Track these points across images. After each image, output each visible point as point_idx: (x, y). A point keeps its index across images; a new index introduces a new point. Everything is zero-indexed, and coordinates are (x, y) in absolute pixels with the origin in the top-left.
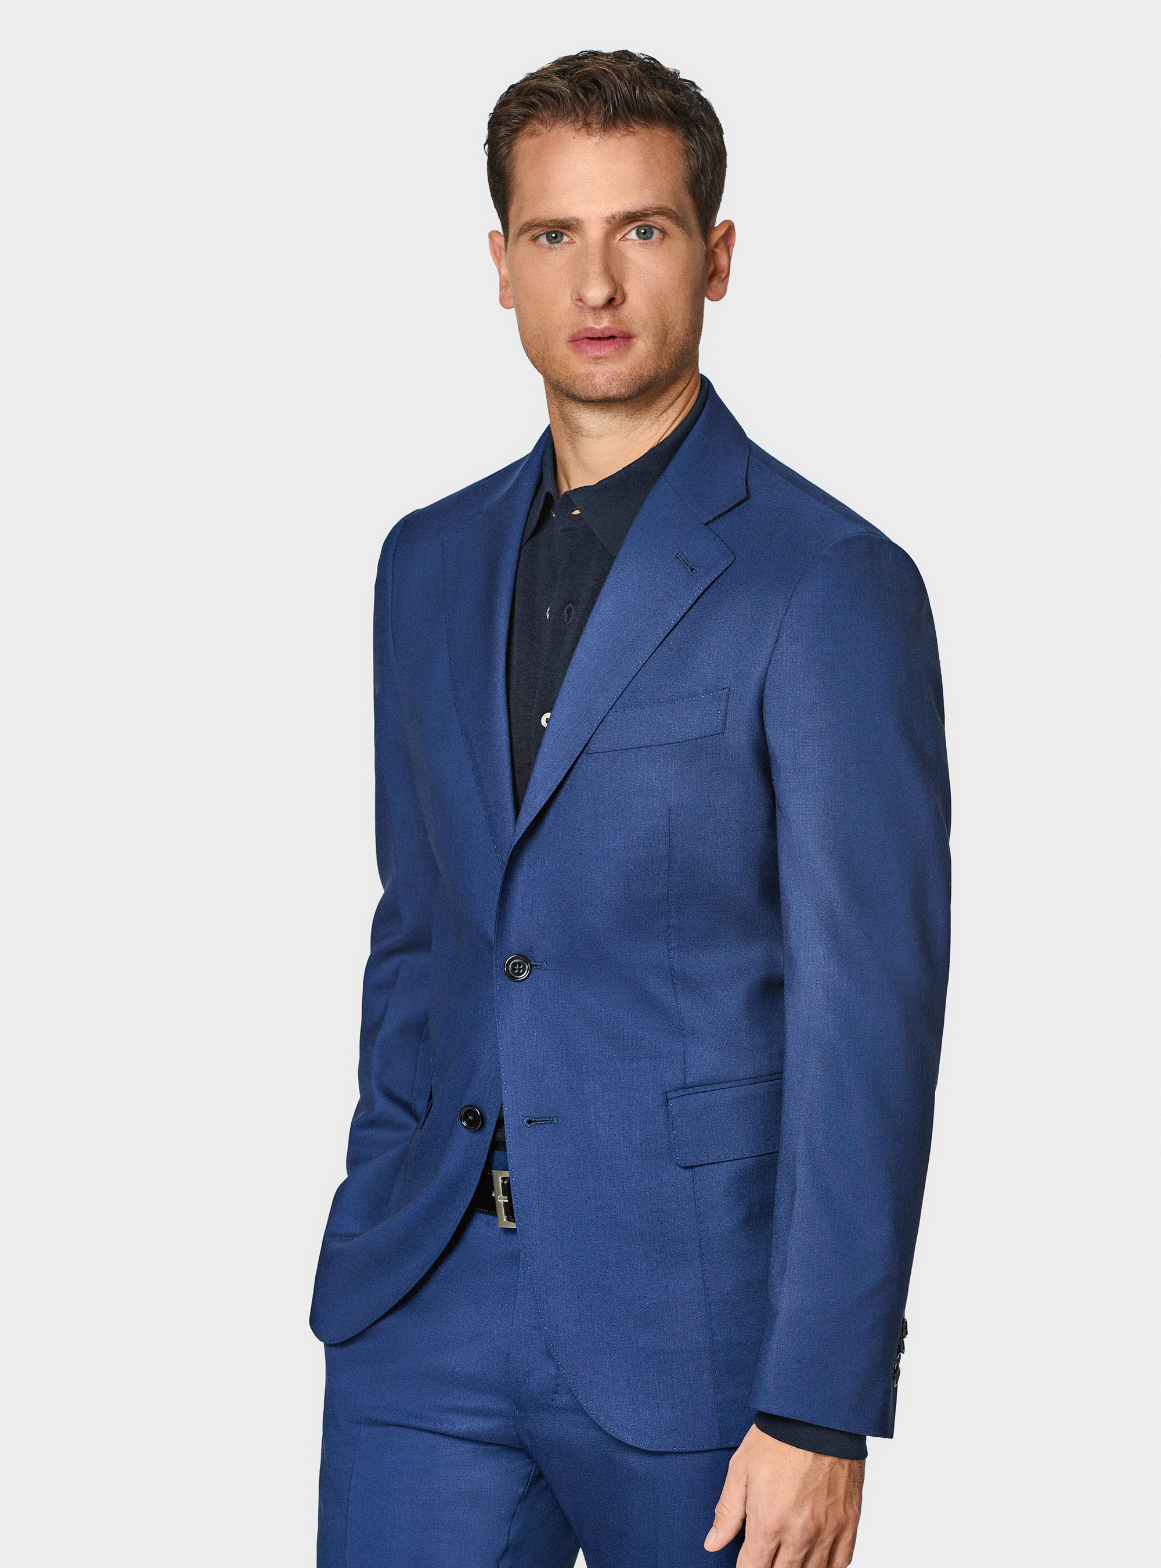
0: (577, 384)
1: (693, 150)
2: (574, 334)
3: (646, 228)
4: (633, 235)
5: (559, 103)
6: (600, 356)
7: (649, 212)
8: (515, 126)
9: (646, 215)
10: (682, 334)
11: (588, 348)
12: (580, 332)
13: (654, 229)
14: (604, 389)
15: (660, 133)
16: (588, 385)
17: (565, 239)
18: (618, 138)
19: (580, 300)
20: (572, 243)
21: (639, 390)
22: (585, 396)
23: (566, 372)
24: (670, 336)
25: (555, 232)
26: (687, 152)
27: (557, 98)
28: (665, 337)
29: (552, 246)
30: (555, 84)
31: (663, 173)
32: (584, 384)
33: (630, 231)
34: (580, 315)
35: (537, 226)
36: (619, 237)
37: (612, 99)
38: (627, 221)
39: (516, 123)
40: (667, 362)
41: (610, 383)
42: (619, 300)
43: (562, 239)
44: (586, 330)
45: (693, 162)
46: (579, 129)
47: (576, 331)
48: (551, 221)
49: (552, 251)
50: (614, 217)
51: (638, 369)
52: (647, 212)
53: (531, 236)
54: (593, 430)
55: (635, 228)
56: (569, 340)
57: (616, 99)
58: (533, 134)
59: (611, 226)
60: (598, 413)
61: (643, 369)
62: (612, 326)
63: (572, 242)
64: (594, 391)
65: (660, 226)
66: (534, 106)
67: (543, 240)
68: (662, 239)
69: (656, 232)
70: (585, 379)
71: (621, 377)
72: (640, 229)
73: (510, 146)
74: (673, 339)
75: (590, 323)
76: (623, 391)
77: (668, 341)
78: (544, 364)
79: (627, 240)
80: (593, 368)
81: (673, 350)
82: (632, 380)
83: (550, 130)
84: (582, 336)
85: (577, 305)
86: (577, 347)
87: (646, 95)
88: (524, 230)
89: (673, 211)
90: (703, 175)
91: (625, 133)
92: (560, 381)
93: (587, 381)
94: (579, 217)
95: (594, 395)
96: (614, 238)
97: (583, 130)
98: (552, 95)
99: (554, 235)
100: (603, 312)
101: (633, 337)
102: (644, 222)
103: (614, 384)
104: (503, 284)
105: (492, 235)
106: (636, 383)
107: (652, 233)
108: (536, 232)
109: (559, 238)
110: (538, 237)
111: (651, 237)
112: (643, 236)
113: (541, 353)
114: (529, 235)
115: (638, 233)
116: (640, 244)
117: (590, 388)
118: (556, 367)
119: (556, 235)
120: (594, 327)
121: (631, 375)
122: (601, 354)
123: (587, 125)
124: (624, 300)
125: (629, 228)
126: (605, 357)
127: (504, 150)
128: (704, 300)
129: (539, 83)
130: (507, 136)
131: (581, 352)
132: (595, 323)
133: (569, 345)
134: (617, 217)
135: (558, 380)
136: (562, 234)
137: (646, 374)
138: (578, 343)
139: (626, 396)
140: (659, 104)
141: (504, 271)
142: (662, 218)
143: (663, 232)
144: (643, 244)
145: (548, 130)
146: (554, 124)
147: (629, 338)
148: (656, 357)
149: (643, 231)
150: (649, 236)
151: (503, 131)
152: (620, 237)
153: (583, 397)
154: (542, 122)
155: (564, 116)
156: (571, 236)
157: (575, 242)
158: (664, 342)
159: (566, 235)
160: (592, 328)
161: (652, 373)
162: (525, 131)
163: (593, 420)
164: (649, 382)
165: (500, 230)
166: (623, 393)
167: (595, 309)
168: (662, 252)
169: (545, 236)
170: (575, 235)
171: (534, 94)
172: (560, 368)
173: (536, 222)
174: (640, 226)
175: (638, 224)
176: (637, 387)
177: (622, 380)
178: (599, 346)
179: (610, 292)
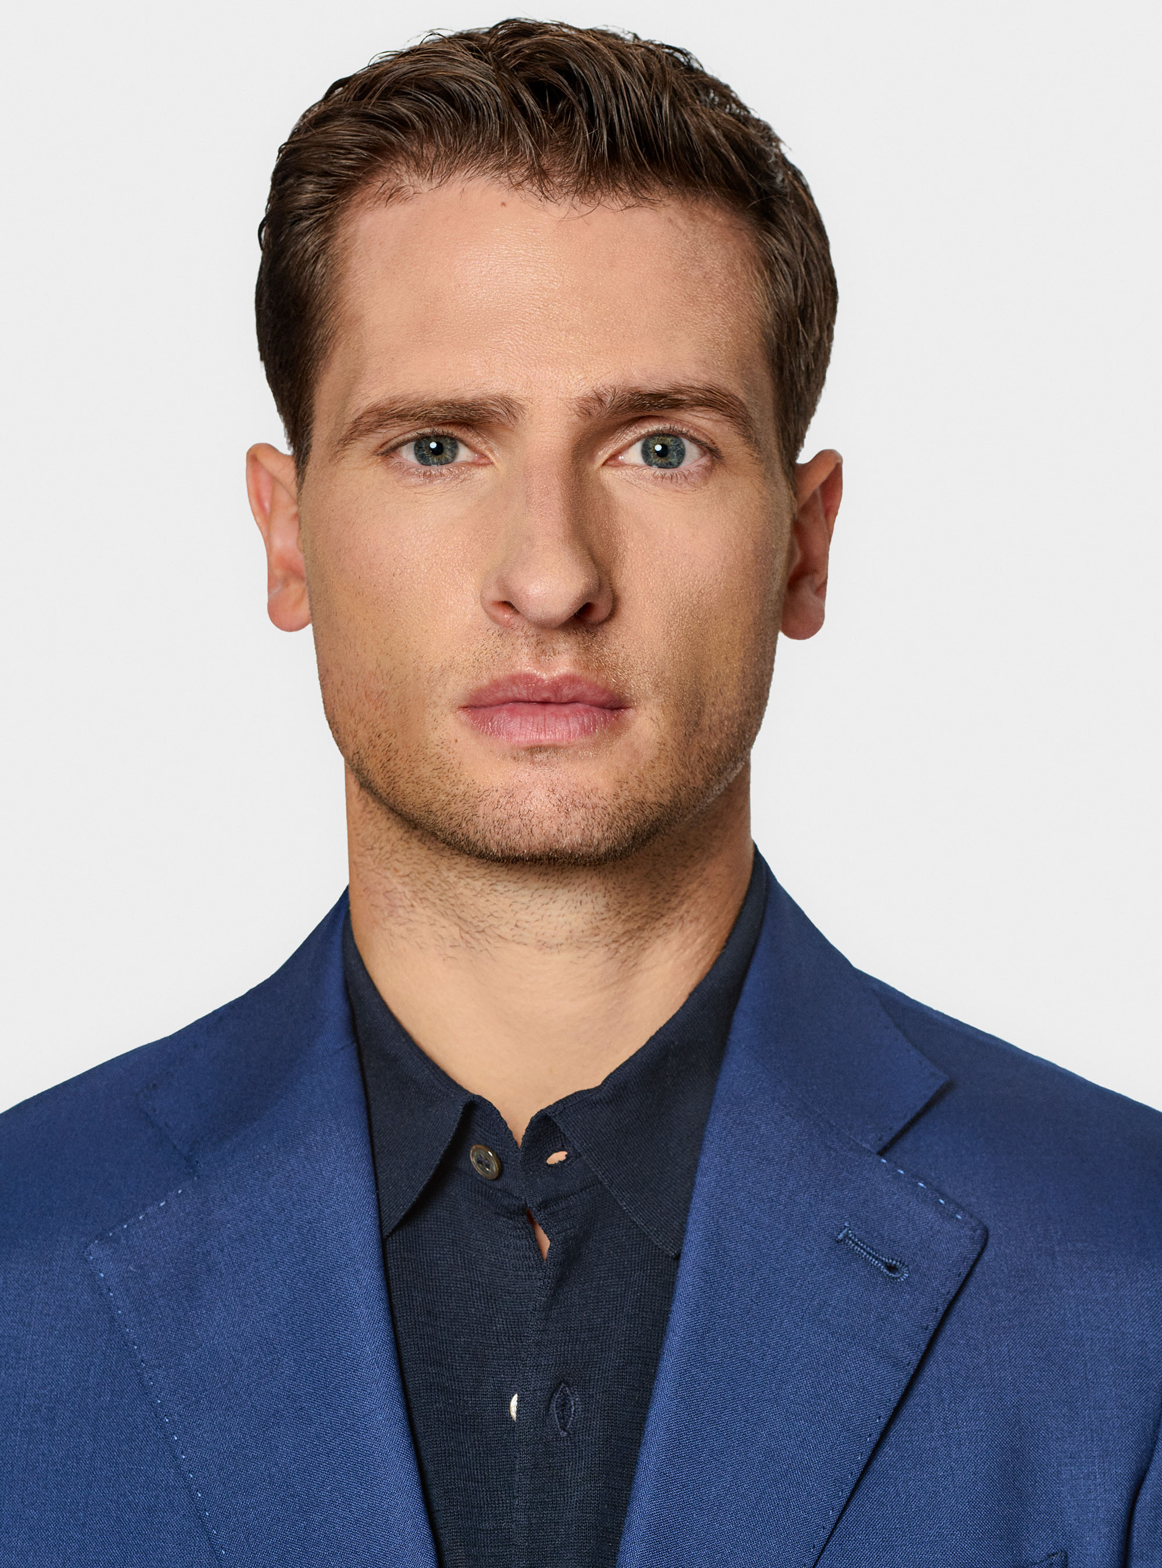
0: (481, 813)
1: (785, 261)
2: (481, 691)
3: (669, 441)
4: (634, 455)
5: (466, 117)
6: (545, 743)
7: (684, 397)
8: (348, 176)
9: (676, 405)
10: (737, 708)
11: (514, 725)
12: (496, 685)
13: (686, 443)
14: (551, 827)
15: (708, 212)
16: (510, 816)
17: (464, 454)
18: (614, 212)
19: (507, 605)
20: (484, 465)
21: (633, 838)
22: (498, 844)
23: (454, 784)
24: (708, 709)
25: (437, 437)
26: (769, 264)
27: (463, 111)
28: (699, 713)
29: (434, 469)
30: (462, 71)
31: (719, 308)
32: (499, 814)
33: (631, 444)
34: (499, 642)
35: (402, 416)
36: (603, 455)
37: (606, 111)
38: (631, 415)
39: (345, 167)
40: (702, 772)
41: (567, 812)
42: (602, 610)
43: (454, 456)
44: (514, 680)
45: (785, 291)
46: (519, 184)
47: (485, 682)
48: (440, 405)
49: (431, 482)
50: (600, 400)
51: (633, 783)
52: (679, 397)
53: (380, 441)
54: (527, 925)
55: (638, 440)
56: (464, 703)
57: (615, 113)
58: (394, 195)
59: (589, 422)
60: (536, 886)
61: (647, 787)
62: (577, 671)
63: (482, 461)
64: (525, 832)
65: (707, 437)
66: (402, 124)
67: (408, 455)
68: (709, 470)
69: (692, 451)
70: (503, 801)
71: (595, 800)
72: (652, 441)
73: (327, 225)
74: (715, 717)
75: (524, 662)
76: (597, 835)
77: (706, 722)
78: (392, 763)
79: (622, 465)
80: (524, 774)
81: (715, 745)
82: (620, 810)
83: (439, 185)
84: (500, 695)
85: (494, 619)
86: (484, 723)
87: (682, 115)
88: (358, 429)
89: (741, 403)
90: (803, 323)
91: (632, 201)
92: (434, 808)
93: (508, 806)
94: (513, 396)
95: (522, 844)
96: (592, 457)
97: (527, 185)
98: (449, 97)
99: (433, 445)
100: (561, 636)
101: (626, 708)
102: (668, 426)
103: (578, 815)
104: (278, 573)
105: (256, 456)
106: (628, 818)
107: (682, 454)
108: (393, 432)
109: (448, 454)
110: (395, 449)
111: (679, 463)
112: (659, 460)
113: (384, 735)
114: (375, 440)
115: (646, 453)
116: (656, 478)
117: (516, 823)
118: (425, 771)
119: (439, 445)
120: (535, 676)
121: (616, 796)
122: (545, 738)
123: (540, 175)
124: (613, 613)
125: (630, 435)
126: (555, 748)
127: (311, 242)
128: (776, 635)
129: (420, 65)
130: (321, 203)
131: (496, 732)
132: (537, 661)
133: (463, 716)
134: (608, 399)
135: (428, 804)
136: (455, 441)
137: (654, 799)
138: (486, 712)
139: (602, 849)
140: (709, 139)
141: (286, 541)
142: (716, 416)
143: (711, 451)
144: (663, 477)
145: (434, 186)
146: (450, 172)
147: (619, 708)
148: (676, 759)
149: (658, 448)
150: (674, 460)
151: (309, 192)
152: (606, 456)
153: (494, 850)
154: (419, 165)
155: (478, 151)
156: (482, 447)
157: (492, 463)
158: (697, 724)
159: (467, 445)
160: (528, 678)
161: (665, 800)
162: (373, 190)
163: (523, 900)
164: (658, 819)
165: (283, 446)
166: (595, 842)
167: (546, 628)
168: (706, 501)
169: (413, 444)
170: (492, 444)
171: (399, 93)
172: (436, 773)
173: (401, 406)
174: (651, 436)
175: (654, 427)
176: (629, 827)
177: (595, 807)
178: (541, 718)
179: (587, 585)
